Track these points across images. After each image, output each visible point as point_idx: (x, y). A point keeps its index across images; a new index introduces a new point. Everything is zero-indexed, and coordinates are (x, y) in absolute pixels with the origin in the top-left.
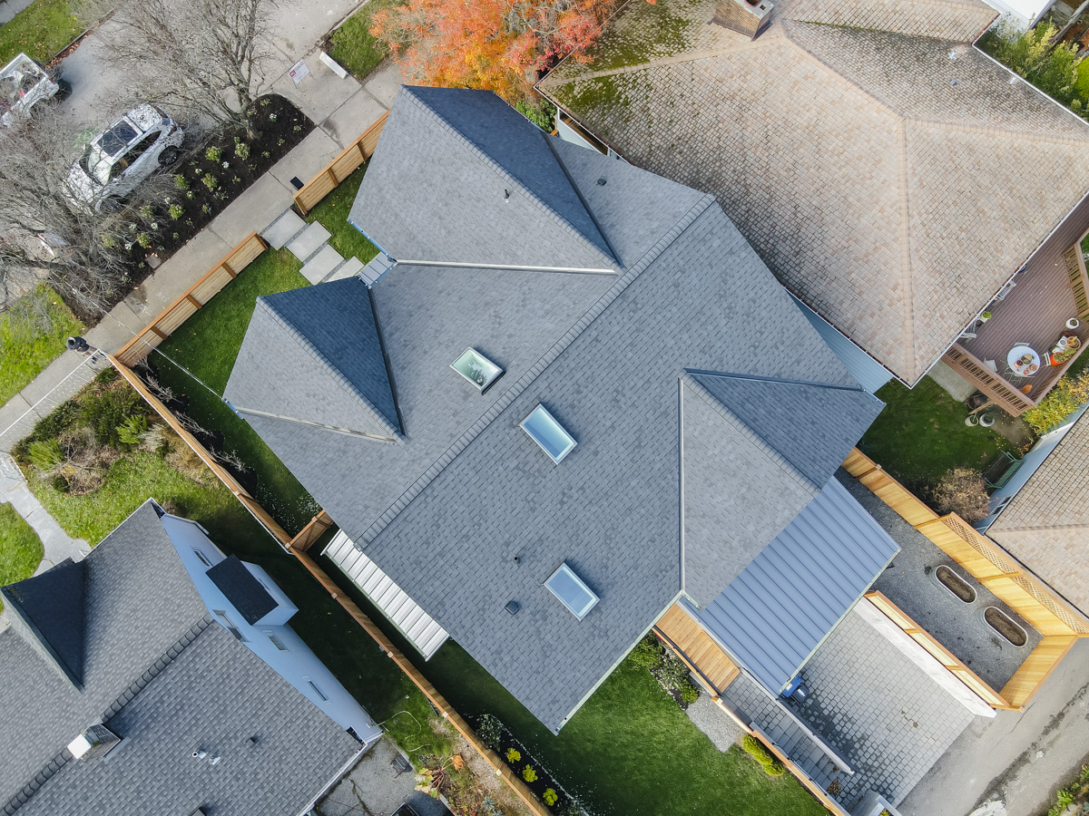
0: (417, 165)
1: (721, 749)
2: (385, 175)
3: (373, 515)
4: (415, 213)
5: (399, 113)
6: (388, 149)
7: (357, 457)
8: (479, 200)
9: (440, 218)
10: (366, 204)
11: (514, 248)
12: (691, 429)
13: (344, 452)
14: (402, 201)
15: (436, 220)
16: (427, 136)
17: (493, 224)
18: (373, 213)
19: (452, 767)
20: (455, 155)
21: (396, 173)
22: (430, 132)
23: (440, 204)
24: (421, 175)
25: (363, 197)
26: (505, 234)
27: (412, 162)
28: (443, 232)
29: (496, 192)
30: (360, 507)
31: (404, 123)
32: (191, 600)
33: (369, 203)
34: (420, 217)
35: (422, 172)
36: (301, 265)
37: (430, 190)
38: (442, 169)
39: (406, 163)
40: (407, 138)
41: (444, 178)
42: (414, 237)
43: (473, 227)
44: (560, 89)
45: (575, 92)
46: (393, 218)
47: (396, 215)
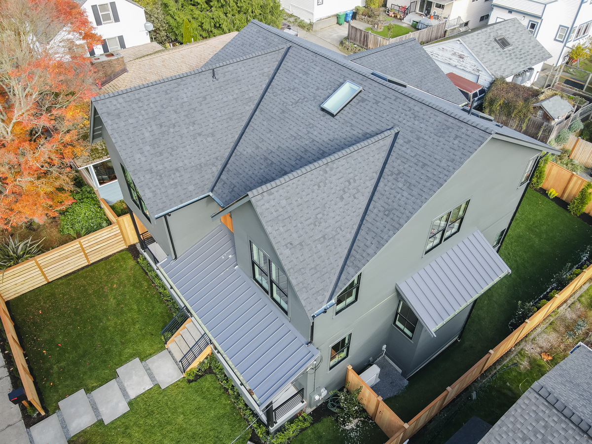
0: (154, 127)
2: (143, 159)
4: (185, 153)
5: (109, 114)
6: (127, 142)
8: (205, 98)
9: (200, 135)
10: (153, 192)
11: (247, 96)
14: (171, 158)
15: (199, 139)
16: (140, 104)
17: (225, 99)
18: (163, 190)
19: (551, 361)
20: (167, 93)
21: (148, 148)
22: (139, 100)
23: (191, 128)
24: (163, 128)
25: (147, 191)
26: (235, 96)
27: (150, 129)
28: (210, 139)
29: (207, 83)
31: (118, 116)
33: (153, 189)
34: (190, 151)
35: (161, 126)
36: (101, 422)
37: (177, 129)
38: (170, 109)
39: (147, 134)
40: (131, 121)
41: (176, 112)
42: (200, 165)
43: (219, 114)
44: (91, 156)
45: (100, 148)
46: (178, 174)
47: (177, 170)
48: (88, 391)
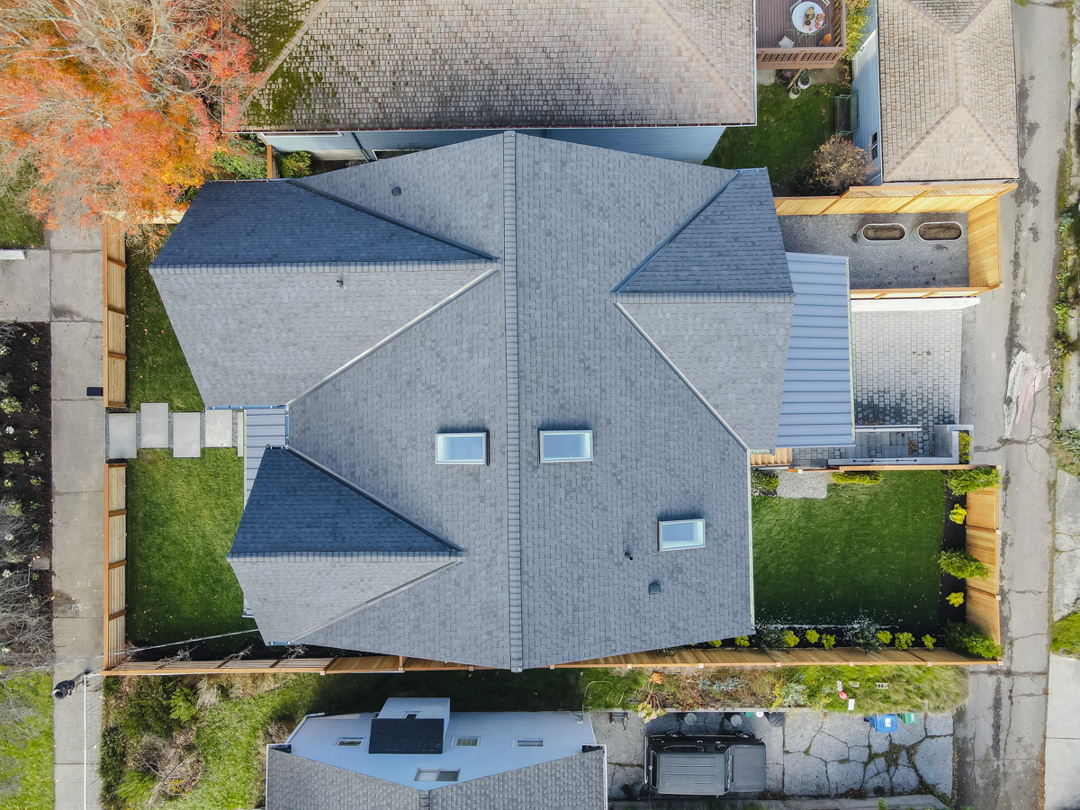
0: (230, 321)
1: (822, 497)
2: (207, 350)
3: (501, 635)
4: (266, 359)
5: (171, 292)
6: (190, 328)
7: (437, 598)
8: (317, 305)
9: (294, 345)
10: (213, 384)
11: (385, 318)
12: (656, 332)
13: (422, 604)
14: (245, 358)
15: (291, 349)
16: (217, 291)
17: (348, 314)
18: (226, 386)
19: (658, 685)
20: (260, 286)
21: (217, 341)
22: (217, 286)
23: (284, 335)
24: (243, 325)
25: (205, 382)
26: (366, 314)
27: (224, 322)
28: (307, 353)
29: (327, 288)
30: (485, 637)
31: (184, 297)
32: (395, 793)
33: (214, 382)
34: (274, 358)
35: (241, 322)
36: (170, 451)
37: (263, 330)
38: (259, 306)
39: (219, 327)
40: (199, 307)
41: (267, 312)
42: (284, 376)
43: (332, 329)
44: (249, 115)
45: (264, 107)
46: (250, 377)
47: (251, 372)
48: (172, 409)
